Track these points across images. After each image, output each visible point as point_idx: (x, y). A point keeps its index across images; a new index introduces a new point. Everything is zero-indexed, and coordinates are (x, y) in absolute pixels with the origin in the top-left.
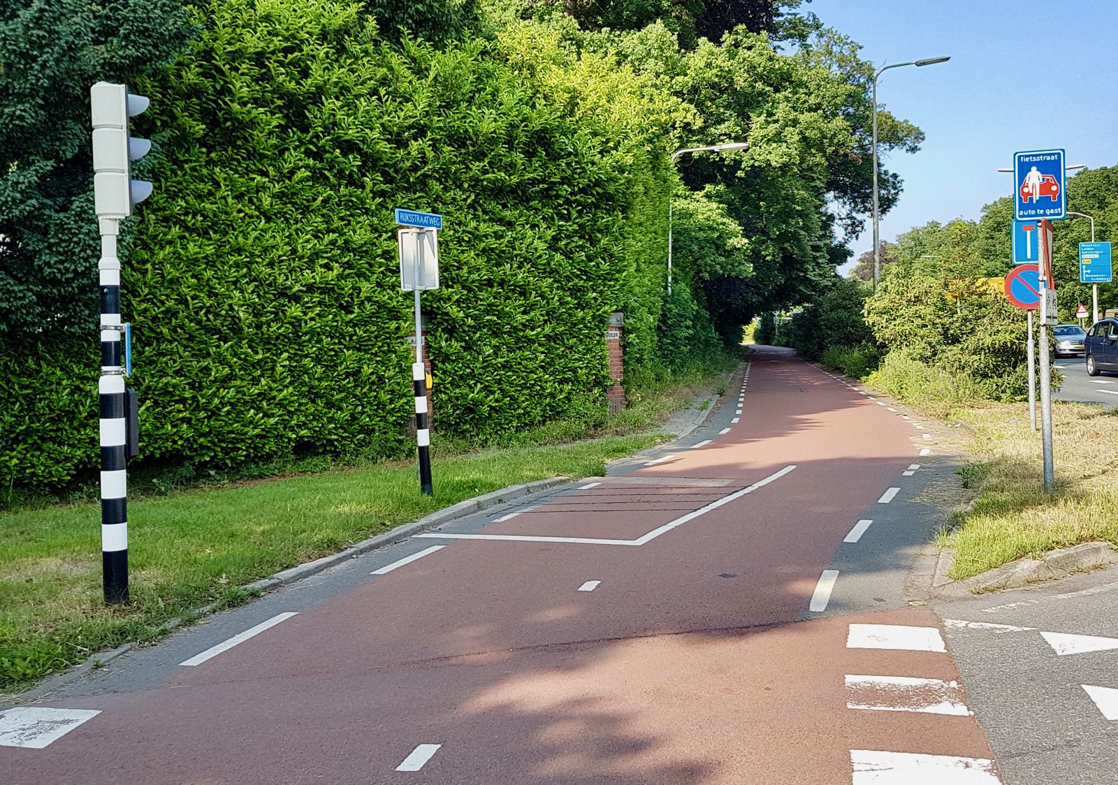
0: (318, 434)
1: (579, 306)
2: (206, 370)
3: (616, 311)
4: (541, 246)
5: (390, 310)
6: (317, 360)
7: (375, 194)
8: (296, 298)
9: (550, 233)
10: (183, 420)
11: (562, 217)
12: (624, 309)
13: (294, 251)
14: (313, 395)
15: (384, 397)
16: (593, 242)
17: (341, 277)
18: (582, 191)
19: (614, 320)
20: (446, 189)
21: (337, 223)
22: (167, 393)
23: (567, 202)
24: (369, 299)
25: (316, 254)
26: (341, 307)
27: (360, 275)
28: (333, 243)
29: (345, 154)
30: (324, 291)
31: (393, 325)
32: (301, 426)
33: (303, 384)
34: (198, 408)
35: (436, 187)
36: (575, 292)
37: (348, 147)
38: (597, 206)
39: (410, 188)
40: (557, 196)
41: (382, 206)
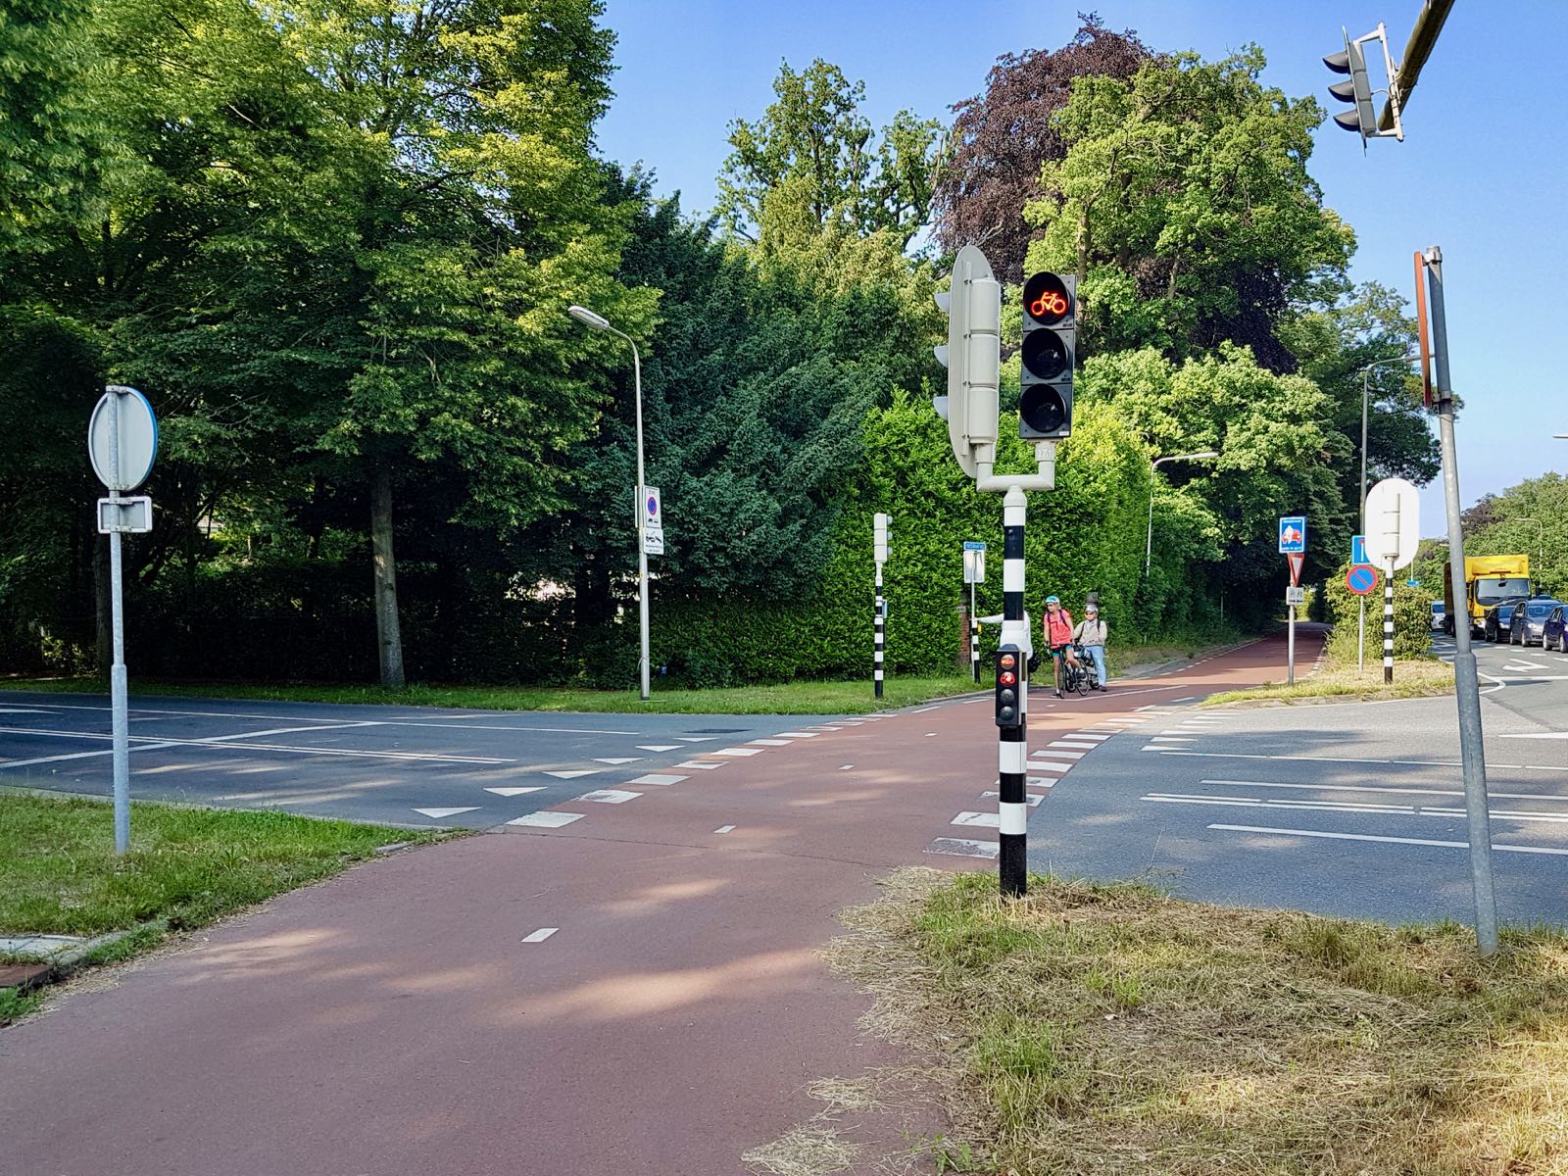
0: (908, 661)
1: (1066, 588)
2: (855, 622)
3: (1092, 591)
4: (1040, 548)
5: (948, 590)
6: (908, 619)
7: (943, 521)
8: (898, 583)
9: (1047, 540)
10: (844, 648)
11: (1055, 529)
12: (1098, 589)
13: (898, 556)
14: (906, 638)
15: (944, 642)
16: (1077, 544)
17: (922, 571)
18: (1070, 511)
19: (1090, 597)
20: (982, 515)
21: (921, 539)
22: (836, 633)
23: (1059, 519)
24: (936, 583)
25: (909, 558)
26: (921, 588)
27: (932, 569)
28: (918, 551)
29: (926, 499)
30: (912, 579)
31: (950, 599)
32: (901, 656)
33: (901, 632)
34: (850, 643)
35: (976, 514)
36: (1063, 578)
37: (928, 495)
38: (1080, 520)
39: (961, 516)
40: (1053, 515)
41: (945, 528)
